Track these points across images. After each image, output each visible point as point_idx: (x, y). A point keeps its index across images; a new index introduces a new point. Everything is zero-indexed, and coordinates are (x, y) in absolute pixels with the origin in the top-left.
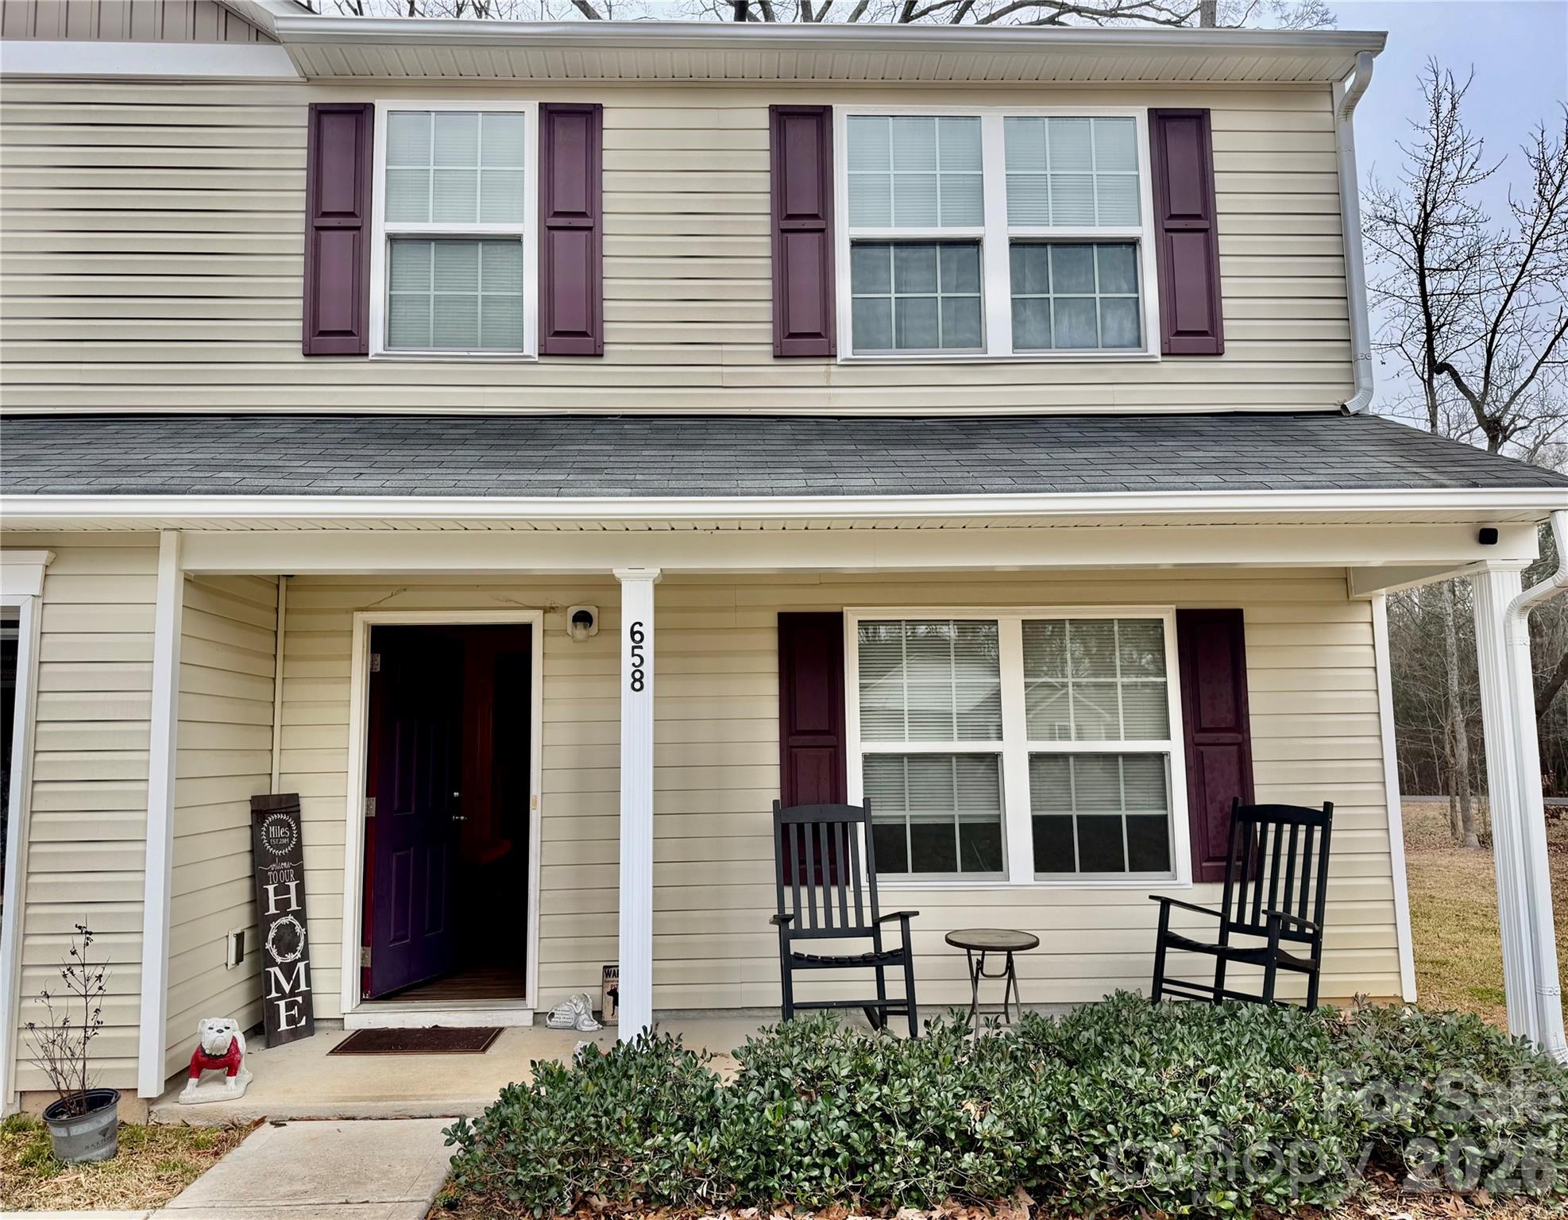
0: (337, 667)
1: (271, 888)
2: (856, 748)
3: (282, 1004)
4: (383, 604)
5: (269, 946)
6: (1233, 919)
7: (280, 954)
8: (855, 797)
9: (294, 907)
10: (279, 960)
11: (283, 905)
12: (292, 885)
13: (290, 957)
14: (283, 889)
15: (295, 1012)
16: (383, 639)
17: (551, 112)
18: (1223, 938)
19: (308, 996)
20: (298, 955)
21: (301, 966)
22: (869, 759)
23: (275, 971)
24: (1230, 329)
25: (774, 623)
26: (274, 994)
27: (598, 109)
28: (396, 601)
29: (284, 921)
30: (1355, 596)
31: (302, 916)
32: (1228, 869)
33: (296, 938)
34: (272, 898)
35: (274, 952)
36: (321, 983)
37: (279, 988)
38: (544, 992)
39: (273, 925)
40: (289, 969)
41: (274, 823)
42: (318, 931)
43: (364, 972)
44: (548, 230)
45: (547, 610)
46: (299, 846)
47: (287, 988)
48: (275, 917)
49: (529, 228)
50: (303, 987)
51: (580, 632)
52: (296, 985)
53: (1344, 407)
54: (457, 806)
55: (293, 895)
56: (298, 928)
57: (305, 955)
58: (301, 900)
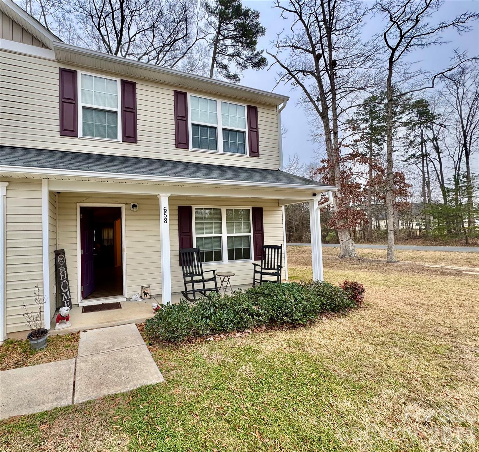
0: (73, 217)
1: (61, 273)
2: (195, 236)
3: (65, 302)
4: (84, 201)
5: (62, 288)
6: (263, 267)
7: (64, 290)
8: (195, 246)
9: (66, 278)
10: (64, 291)
11: (64, 277)
12: (65, 272)
13: (66, 290)
14: (63, 274)
15: (68, 304)
16: (83, 210)
17: (124, 82)
18: (262, 270)
19: (70, 299)
20: (68, 290)
21: (68, 292)
22: (197, 238)
23: (63, 294)
24: (260, 152)
25: (177, 208)
26: (64, 300)
27: (135, 83)
28: (87, 201)
29: (64, 281)
30: (280, 206)
31: (67, 280)
32: (262, 257)
33: (67, 285)
34: (61, 276)
35: (63, 289)
36: (73, 296)
37: (65, 298)
38: (128, 293)
39: (62, 283)
40: (66, 293)
41: (60, 257)
42: (71, 283)
43: (82, 292)
44: (124, 112)
45: (126, 204)
46: (65, 262)
47: (66, 298)
48: (62, 281)
49: (119, 110)
50: (69, 298)
51: (135, 210)
52: (68, 297)
53: (279, 169)
54: (95, 251)
55: (65, 275)
56: (67, 283)
57: (69, 290)
58: (67, 276)
